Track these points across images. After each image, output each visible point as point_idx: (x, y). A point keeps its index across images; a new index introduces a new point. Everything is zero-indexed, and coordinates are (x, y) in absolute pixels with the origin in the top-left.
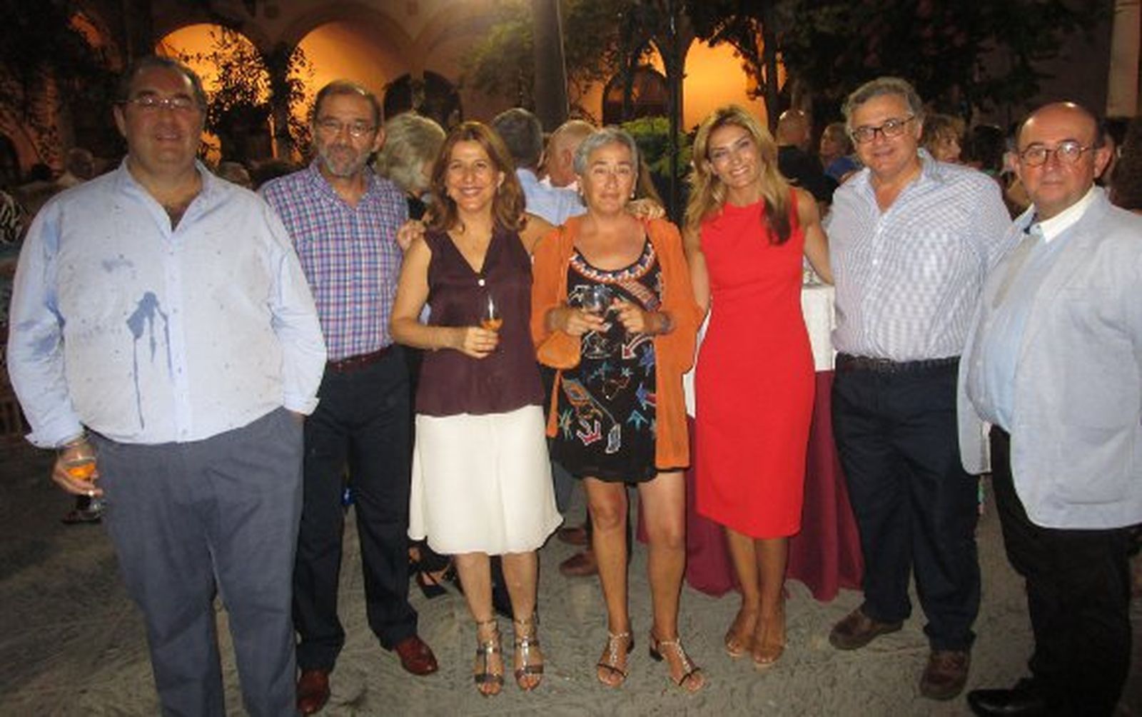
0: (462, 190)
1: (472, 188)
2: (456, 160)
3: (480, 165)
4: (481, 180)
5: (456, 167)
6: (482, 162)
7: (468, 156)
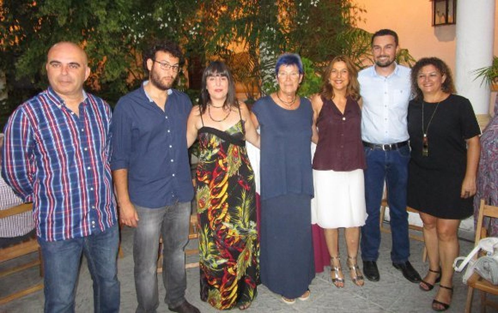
4: (343, 78)
5: (335, 71)
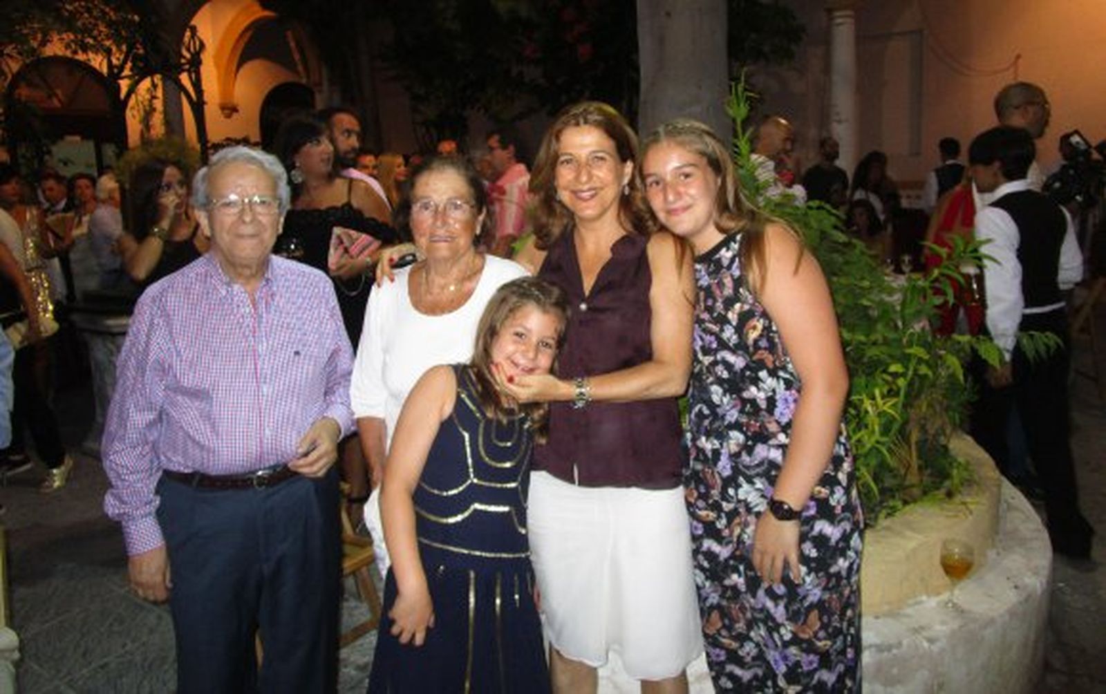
2: (566, 154)
6: (600, 155)
7: (583, 146)
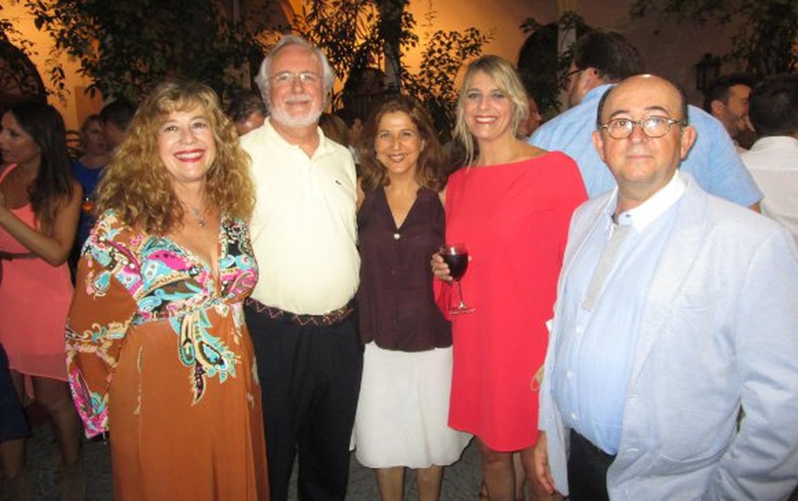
0: (389, 156)
1: (399, 155)
3: (405, 134)
